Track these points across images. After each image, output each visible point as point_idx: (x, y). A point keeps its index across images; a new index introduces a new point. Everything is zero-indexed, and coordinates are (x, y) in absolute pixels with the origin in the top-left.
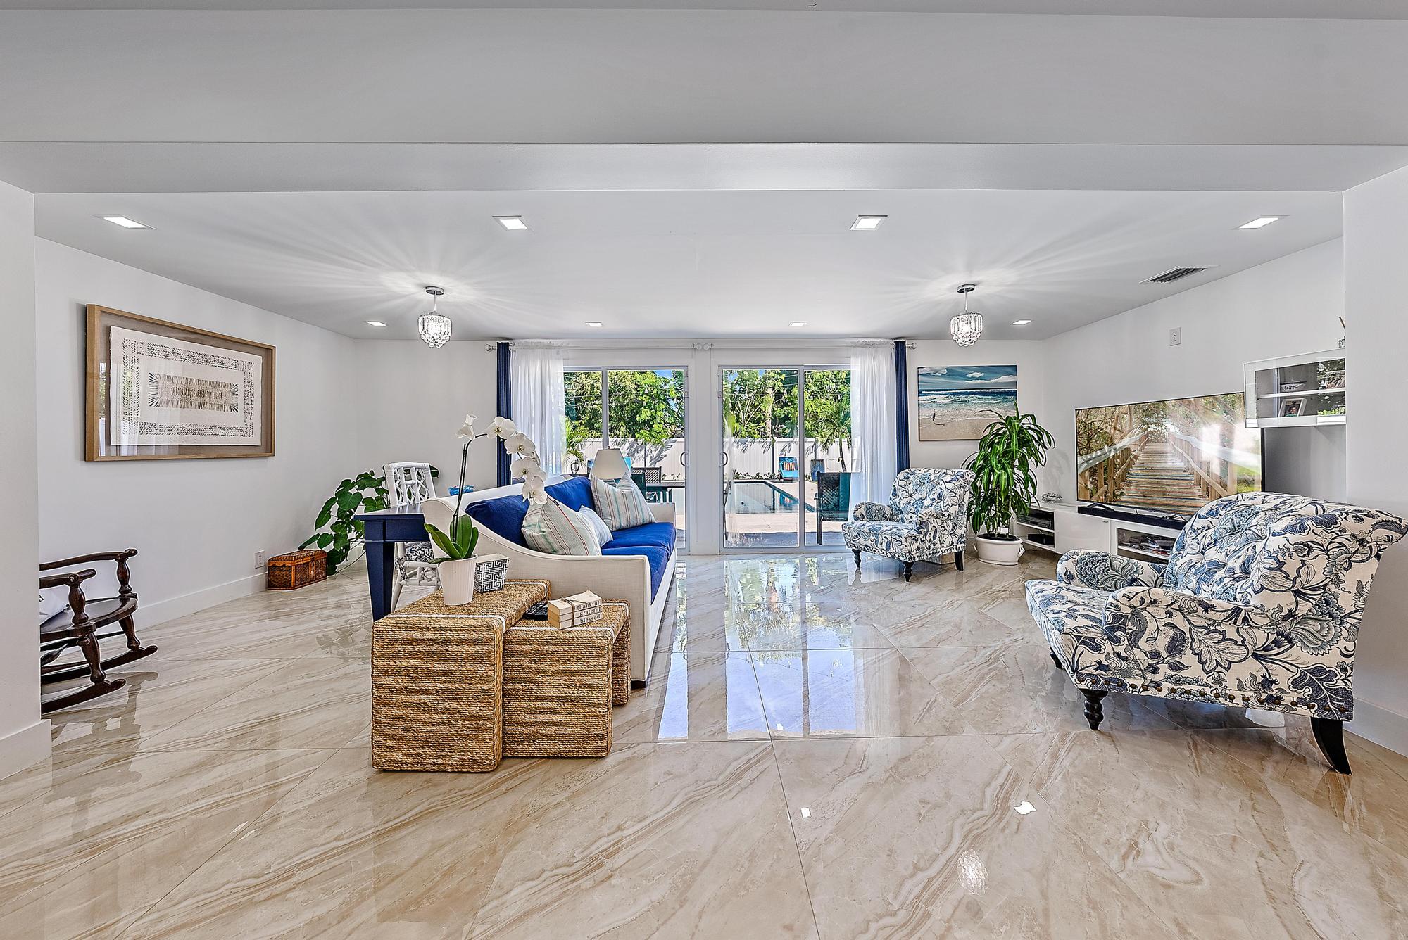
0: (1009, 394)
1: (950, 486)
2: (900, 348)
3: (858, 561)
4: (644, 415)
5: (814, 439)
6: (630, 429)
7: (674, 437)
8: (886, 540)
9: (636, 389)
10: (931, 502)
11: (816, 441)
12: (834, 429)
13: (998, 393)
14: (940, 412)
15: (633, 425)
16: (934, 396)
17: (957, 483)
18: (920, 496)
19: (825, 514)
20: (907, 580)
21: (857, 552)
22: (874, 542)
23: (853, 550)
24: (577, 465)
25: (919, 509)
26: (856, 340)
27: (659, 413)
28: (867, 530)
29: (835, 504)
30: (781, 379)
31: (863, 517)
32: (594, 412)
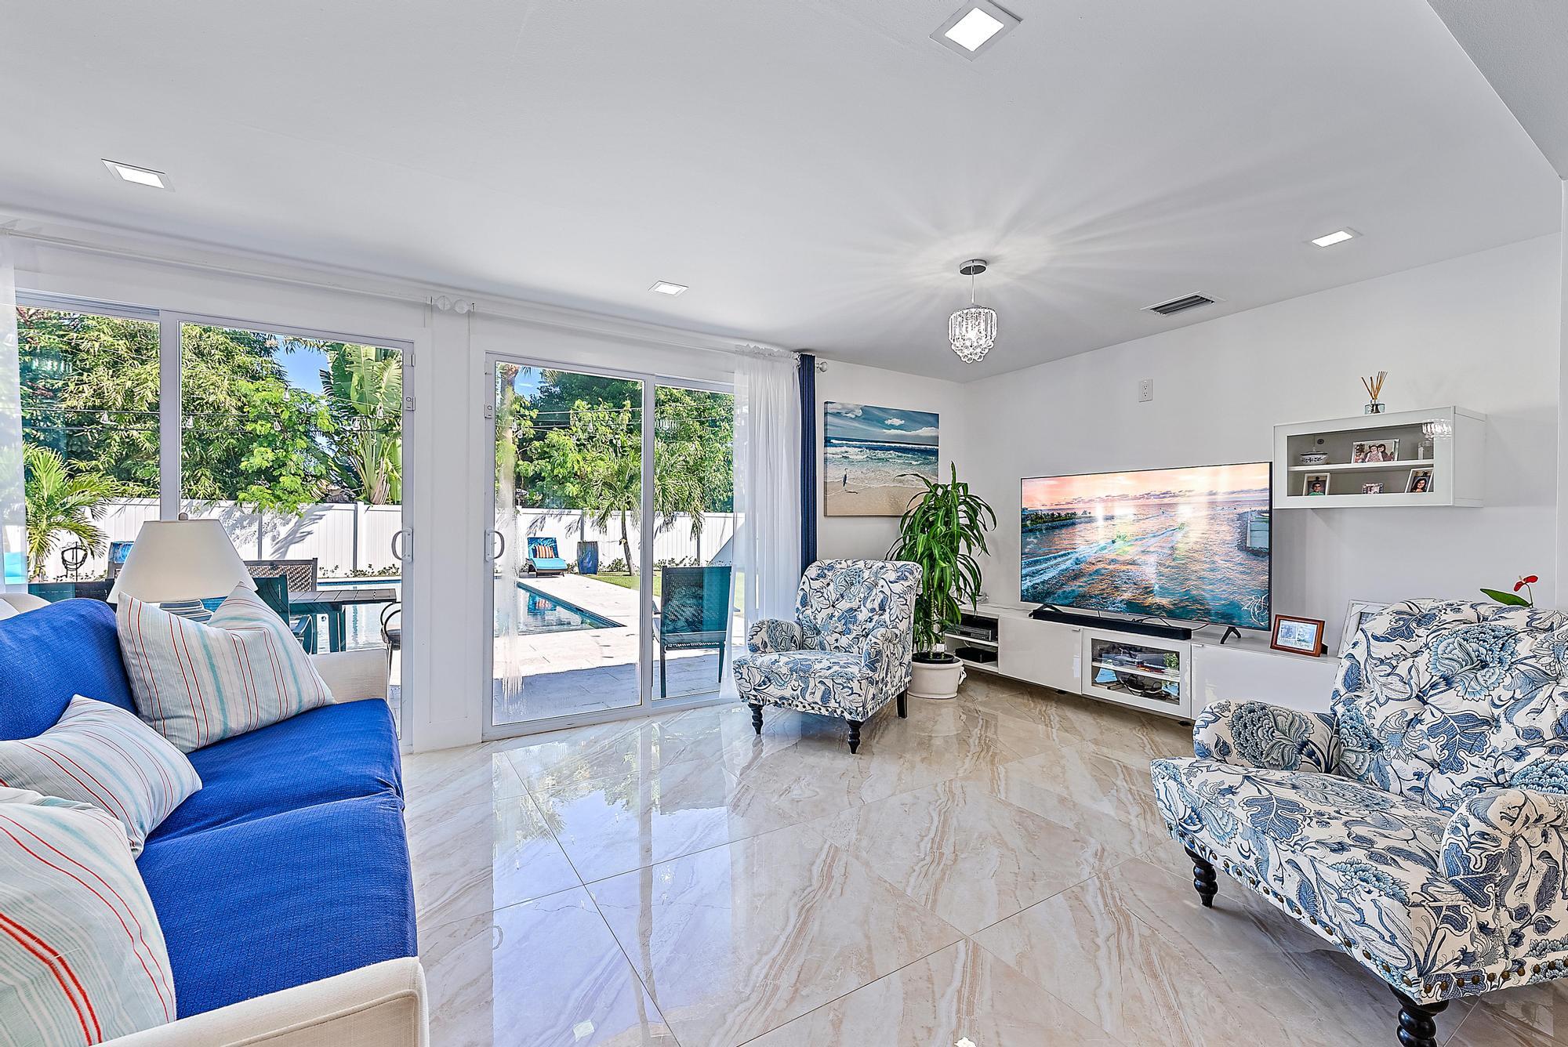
0: (928, 453)
1: (898, 588)
2: (807, 365)
3: (758, 723)
4: (260, 457)
5: (580, 511)
6: (225, 483)
7: (325, 502)
8: (823, 688)
9: (240, 409)
10: (871, 615)
11: (583, 515)
12: (615, 497)
13: (919, 451)
14: (853, 473)
15: (232, 476)
16: (845, 449)
17: (906, 584)
18: (849, 606)
19: (671, 638)
20: (854, 752)
21: (757, 710)
22: (798, 692)
23: (751, 705)
24: (81, 553)
25: (851, 626)
26: (744, 344)
27: (294, 457)
28: (784, 670)
29: (687, 621)
30: (532, 418)
31: (765, 645)
32: (132, 446)
